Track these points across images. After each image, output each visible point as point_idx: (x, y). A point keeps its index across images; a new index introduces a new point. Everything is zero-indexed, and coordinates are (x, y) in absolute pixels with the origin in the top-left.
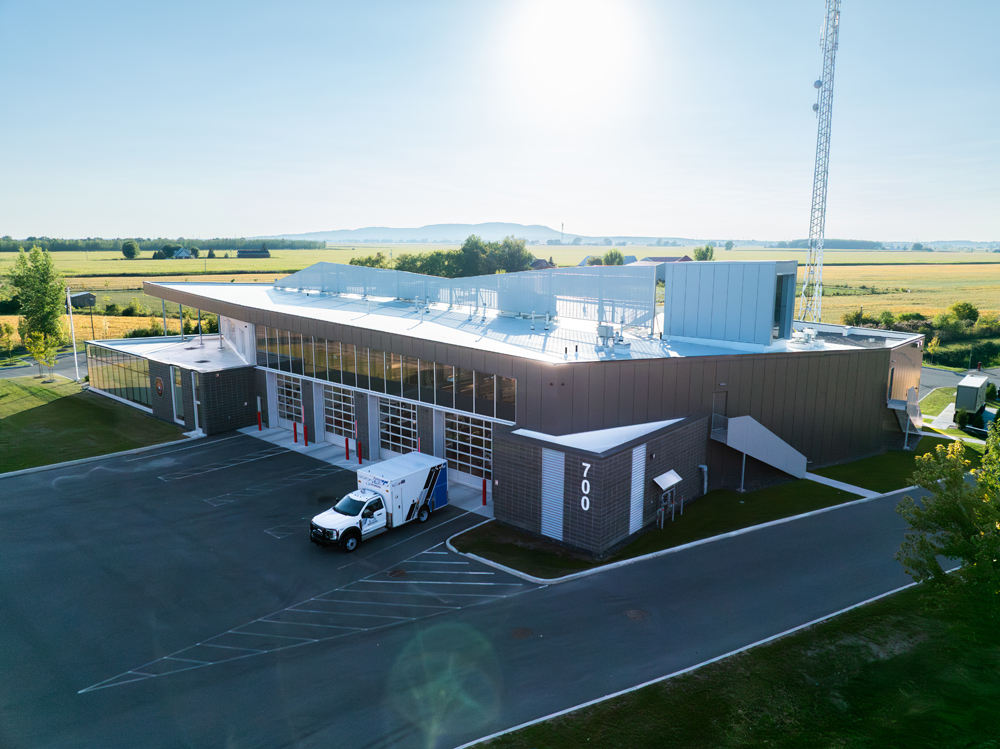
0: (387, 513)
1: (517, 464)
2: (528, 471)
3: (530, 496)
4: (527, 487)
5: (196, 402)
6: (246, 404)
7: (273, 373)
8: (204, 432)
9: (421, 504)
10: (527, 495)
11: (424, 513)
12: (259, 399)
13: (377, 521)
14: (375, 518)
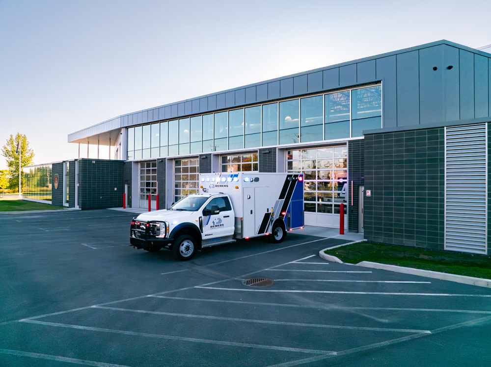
0: (236, 218)
1: (401, 162)
2: (419, 167)
3: (424, 200)
4: (418, 188)
5: (77, 185)
6: (116, 189)
7: (137, 162)
8: (79, 207)
9: (276, 217)
10: (418, 200)
11: (278, 231)
12: (126, 186)
13: (223, 225)
14: (220, 220)
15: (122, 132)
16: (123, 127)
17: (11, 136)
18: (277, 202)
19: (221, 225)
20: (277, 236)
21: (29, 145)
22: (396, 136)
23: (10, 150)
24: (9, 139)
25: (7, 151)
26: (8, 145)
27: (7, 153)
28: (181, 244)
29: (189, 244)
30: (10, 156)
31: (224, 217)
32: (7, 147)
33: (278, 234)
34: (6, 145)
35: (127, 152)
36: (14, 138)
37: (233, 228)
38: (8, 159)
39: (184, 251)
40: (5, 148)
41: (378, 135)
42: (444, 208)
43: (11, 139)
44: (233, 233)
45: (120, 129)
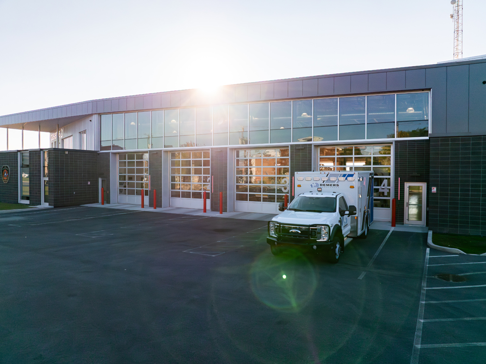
1: (468, 163)
2: (485, 168)
4: (484, 186)
5: (43, 179)
6: (89, 183)
7: (116, 154)
8: (50, 205)
10: (484, 195)
12: (100, 180)
15: (93, 119)
16: (94, 114)
19: (347, 225)
22: (463, 140)
35: (101, 141)
41: (445, 138)
45: (89, 115)
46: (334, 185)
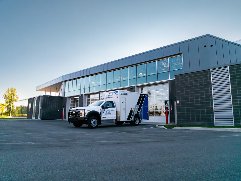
0: (117, 112)
1: (193, 86)
2: (200, 88)
3: (204, 103)
4: (201, 98)
5: (40, 108)
6: (58, 110)
7: (69, 97)
8: (40, 119)
9: (135, 113)
10: (201, 103)
11: (136, 120)
12: (63, 109)
13: (111, 114)
14: (109, 112)
15: (63, 84)
16: (63, 81)
17: (8, 89)
18: (136, 106)
19: (110, 114)
20: (136, 122)
21: (16, 93)
22: (189, 75)
23: (7, 95)
24: (7, 90)
25: (6, 96)
26: (6, 93)
27: (6, 97)
28: (91, 120)
29: (95, 121)
30: (7, 98)
31: (111, 110)
32: (6, 94)
33: (137, 121)
34: (5, 93)
35: (65, 93)
36: (10, 89)
37: (116, 116)
38: (5, 100)
39: (93, 124)
40: (5, 94)
41: (182, 75)
42: (213, 106)
43: (8, 90)
44: (115, 118)
45: (62, 82)
46: (112, 97)
